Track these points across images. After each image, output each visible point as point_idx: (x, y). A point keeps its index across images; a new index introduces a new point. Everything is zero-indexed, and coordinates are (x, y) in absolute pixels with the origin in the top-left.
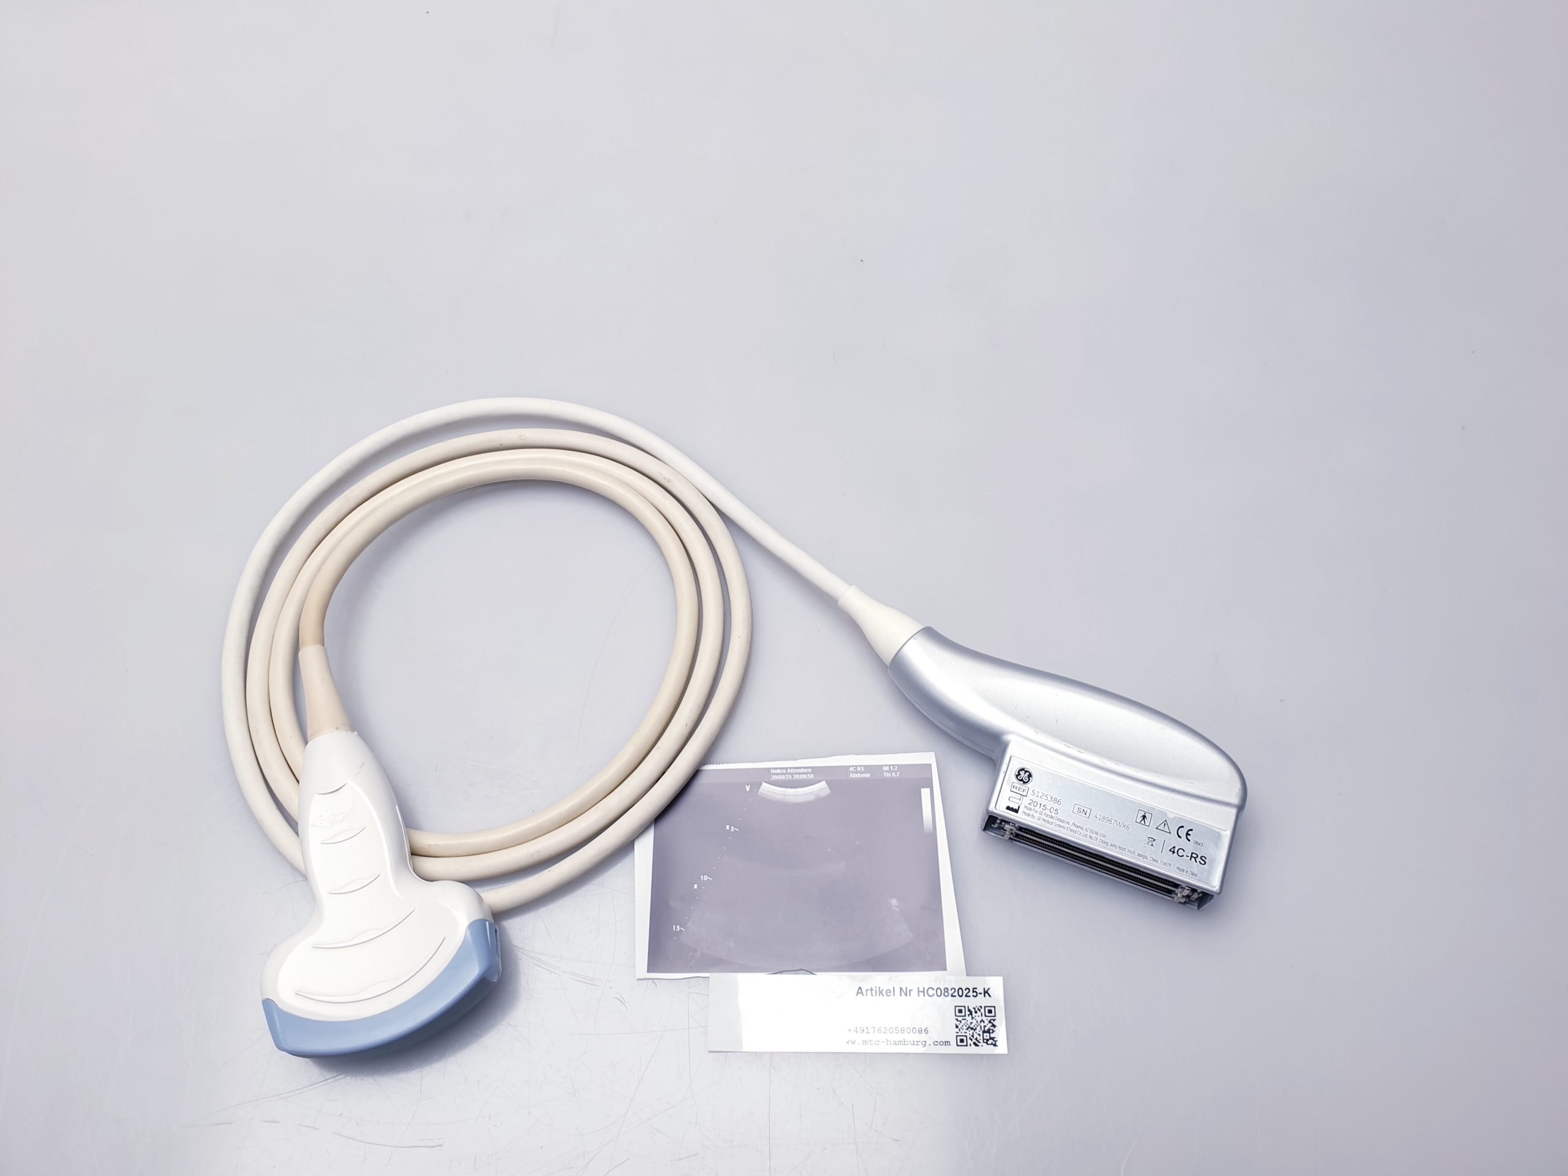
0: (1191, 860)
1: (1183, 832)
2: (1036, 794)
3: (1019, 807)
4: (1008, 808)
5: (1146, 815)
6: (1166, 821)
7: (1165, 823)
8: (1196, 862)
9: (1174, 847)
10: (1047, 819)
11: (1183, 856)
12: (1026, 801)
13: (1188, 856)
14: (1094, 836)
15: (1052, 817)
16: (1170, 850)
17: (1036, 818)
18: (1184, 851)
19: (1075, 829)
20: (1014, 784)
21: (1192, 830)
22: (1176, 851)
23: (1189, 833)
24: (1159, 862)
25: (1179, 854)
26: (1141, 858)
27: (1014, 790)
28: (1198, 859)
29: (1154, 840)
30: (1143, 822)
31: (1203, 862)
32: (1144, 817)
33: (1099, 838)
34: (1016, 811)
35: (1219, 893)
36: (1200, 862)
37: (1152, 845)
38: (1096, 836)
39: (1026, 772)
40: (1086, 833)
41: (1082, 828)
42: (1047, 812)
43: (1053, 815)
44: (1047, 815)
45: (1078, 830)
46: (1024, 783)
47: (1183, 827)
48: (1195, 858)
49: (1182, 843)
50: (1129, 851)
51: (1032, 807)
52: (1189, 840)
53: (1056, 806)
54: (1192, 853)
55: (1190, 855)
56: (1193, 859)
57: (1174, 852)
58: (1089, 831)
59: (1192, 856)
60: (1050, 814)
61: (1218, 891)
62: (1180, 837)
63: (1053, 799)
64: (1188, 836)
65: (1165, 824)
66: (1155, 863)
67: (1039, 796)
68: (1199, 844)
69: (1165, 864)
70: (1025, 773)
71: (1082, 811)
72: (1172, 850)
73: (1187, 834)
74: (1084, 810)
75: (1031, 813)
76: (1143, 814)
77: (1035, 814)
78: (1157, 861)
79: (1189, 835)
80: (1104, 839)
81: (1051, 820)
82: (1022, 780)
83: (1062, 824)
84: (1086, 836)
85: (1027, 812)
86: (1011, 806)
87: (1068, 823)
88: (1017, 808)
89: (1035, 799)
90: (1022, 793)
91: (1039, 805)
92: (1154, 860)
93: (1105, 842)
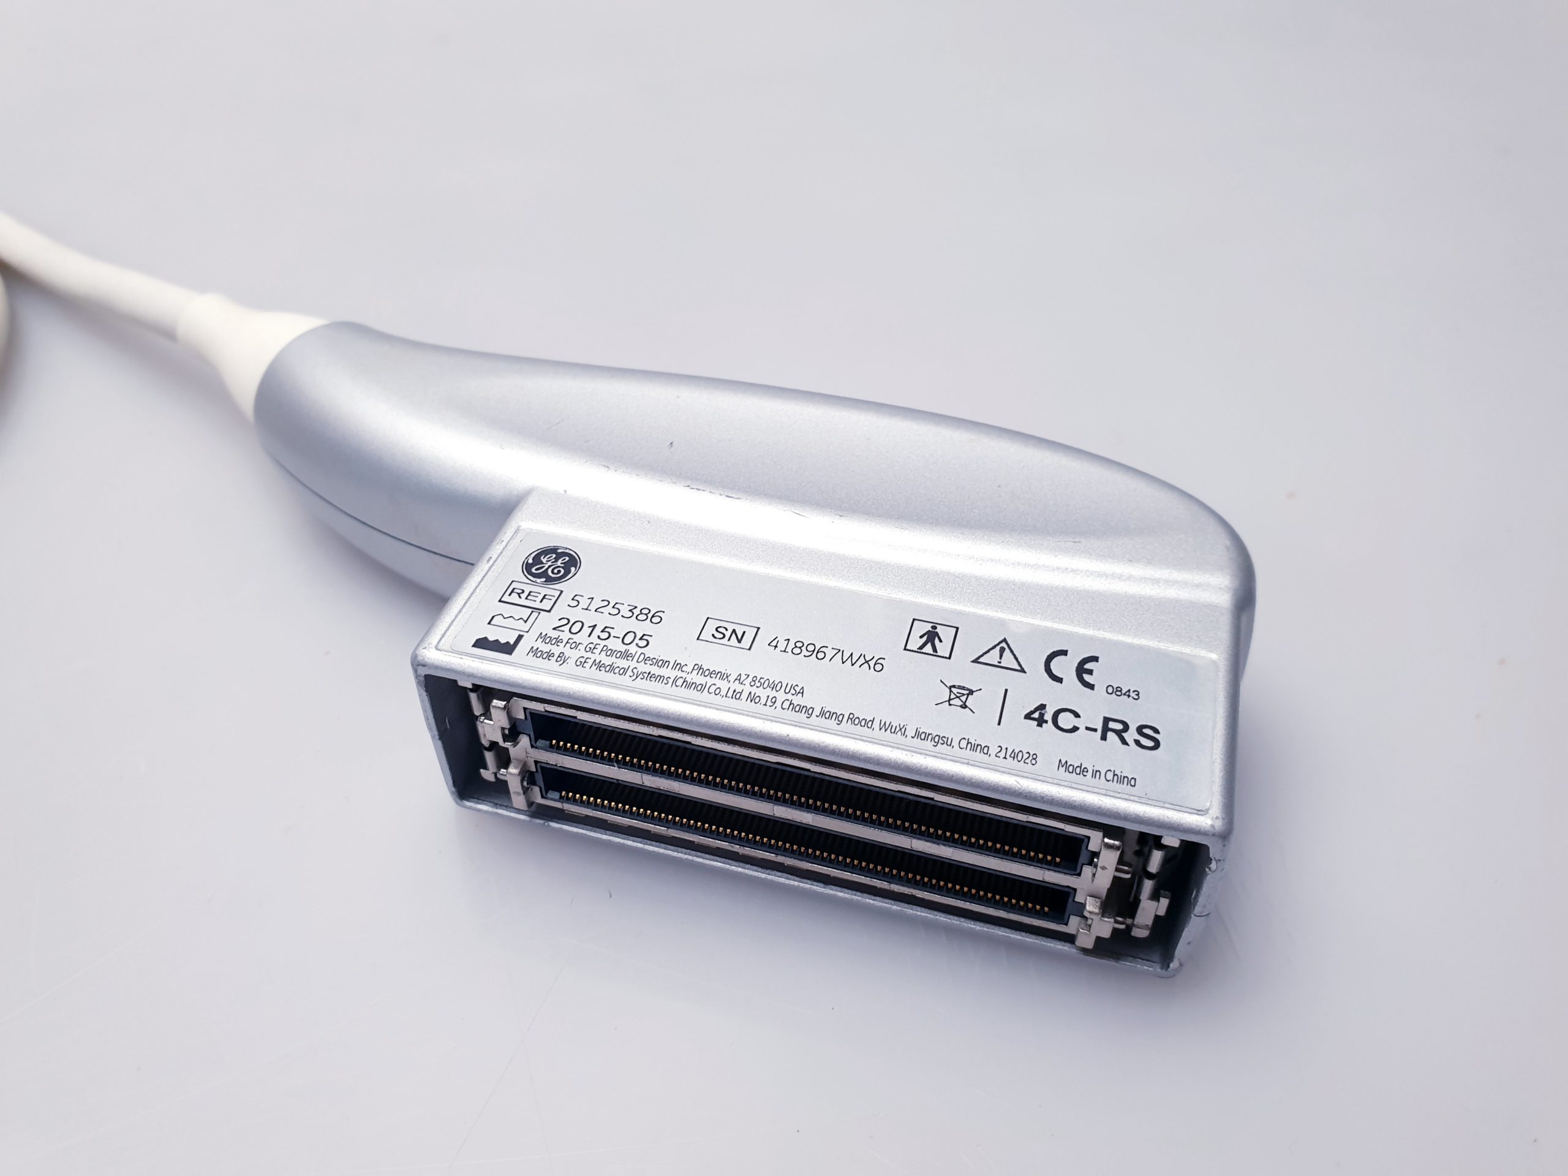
0: (1104, 738)
1: (1065, 667)
2: (584, 603)
3: (520, 637)
4: (482, 644)
5: (940, 630)
6: (1005, 640)
7: (1004, 645)
8: (1124, 742)
9: (1042, 707)
10: (607, 661)
11: (1075, 729)
12: (546, 623)
13: (1095, 730)
14: (763, 693)
15: (626, 655)
16: (1028, 716)
17: (571, 662)
18: (1077, 715)
19: (699, 679)
20: (514, 585)
21: (1095, 659)
22: (1048, 717)
23: (1088, 666)
24: (993, 750)
25: (1061, 724)
26: (929, 744)
27: (514, 598)
28: (1131, 735)
29: (971, 692)
30: (928, 648)
31: (1151, 744)
32: (932, 636)
33: (781, 696)
34: (508, 648)
35: (1225, 836)
36: (1137, 742)
37: (964, 706)
38: (773, 693)
39: (559, 556)
40: (739, 688)
41: (724, 676)
42: (615, 644)
43: (633, 649)
44: (612, 652)
45: (710, 681)
46: (550, 580)
47: (1064, 653)
48: (1119, 733)
49: (1069, 693)
50: (884, 727)
51: (565, 636)
52: (1091, 687)
53: (642, 627)
54: (1107, 720)
55: (1099, 726)
56: (1110, 735)
57: (1041, 722)
58: (747, 682)
59: (1106, 729)
60: (623, 648)
61: (1219, 825)
62: (1060, 680)
63: (636, 612)
64: (1086, 677)
65: (1002, 650)
66: (978, 756)
67: (593, 607)
68: (1128, 694)
69: (1014, 755)
70: (556, 560)
71: (728, 634)
72: (1036, 715)
73: (1081, 670)
74: (734, 631)
75: (556, 650)
76: (928, 627)
77: (568, 651)
78: (984, 749)
79: (1090, 672)
80: (797, 700)
81: (623, 663)
82: (544, 574)
83: (655, 670)
84: (737, 695)
85: (545, 648)
86: (491, 639)
87: (679, 666)
88: (512, 642)
89: (575, 615)
90: (537, 605)
91: (587, 630)
92: (974, 747)
93: (801, 709)
